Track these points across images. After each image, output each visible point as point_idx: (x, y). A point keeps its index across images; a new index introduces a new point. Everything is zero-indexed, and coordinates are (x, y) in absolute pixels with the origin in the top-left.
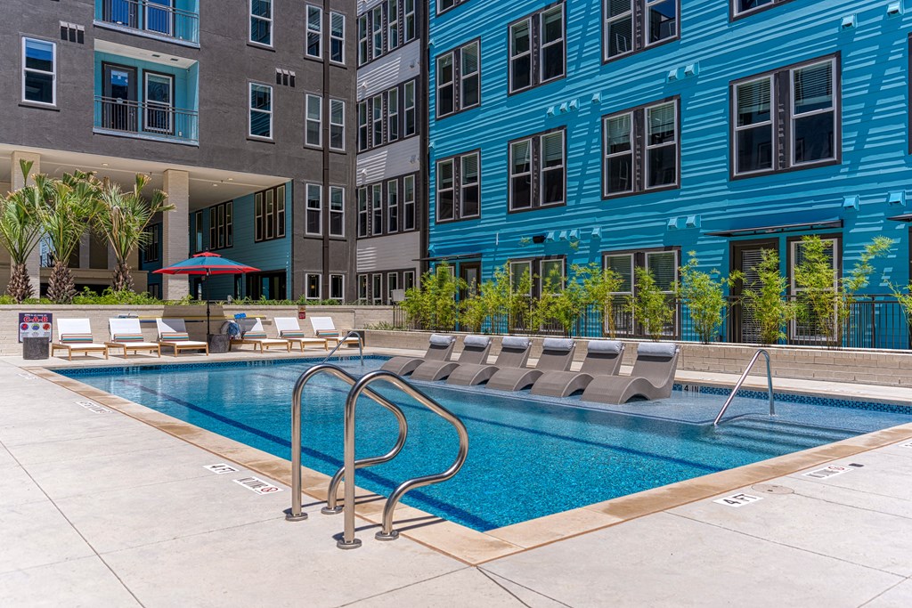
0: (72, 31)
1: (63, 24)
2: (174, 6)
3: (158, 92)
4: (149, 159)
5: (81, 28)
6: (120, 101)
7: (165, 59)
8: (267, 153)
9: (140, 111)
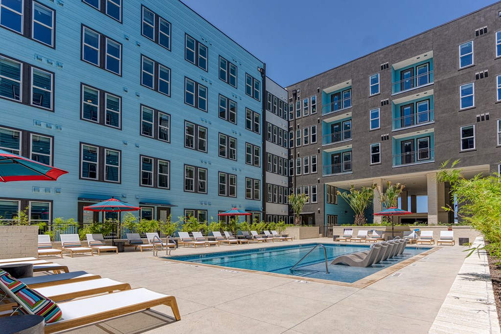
0: (385, 137)
1: (382, 136)
2: (429, 109)
3: (424, 144)
4: (413, 172)
5: (388, 135)
6: (408, 153)
7: (423, 132)
8: (472, 155)
9: (416, 154)
